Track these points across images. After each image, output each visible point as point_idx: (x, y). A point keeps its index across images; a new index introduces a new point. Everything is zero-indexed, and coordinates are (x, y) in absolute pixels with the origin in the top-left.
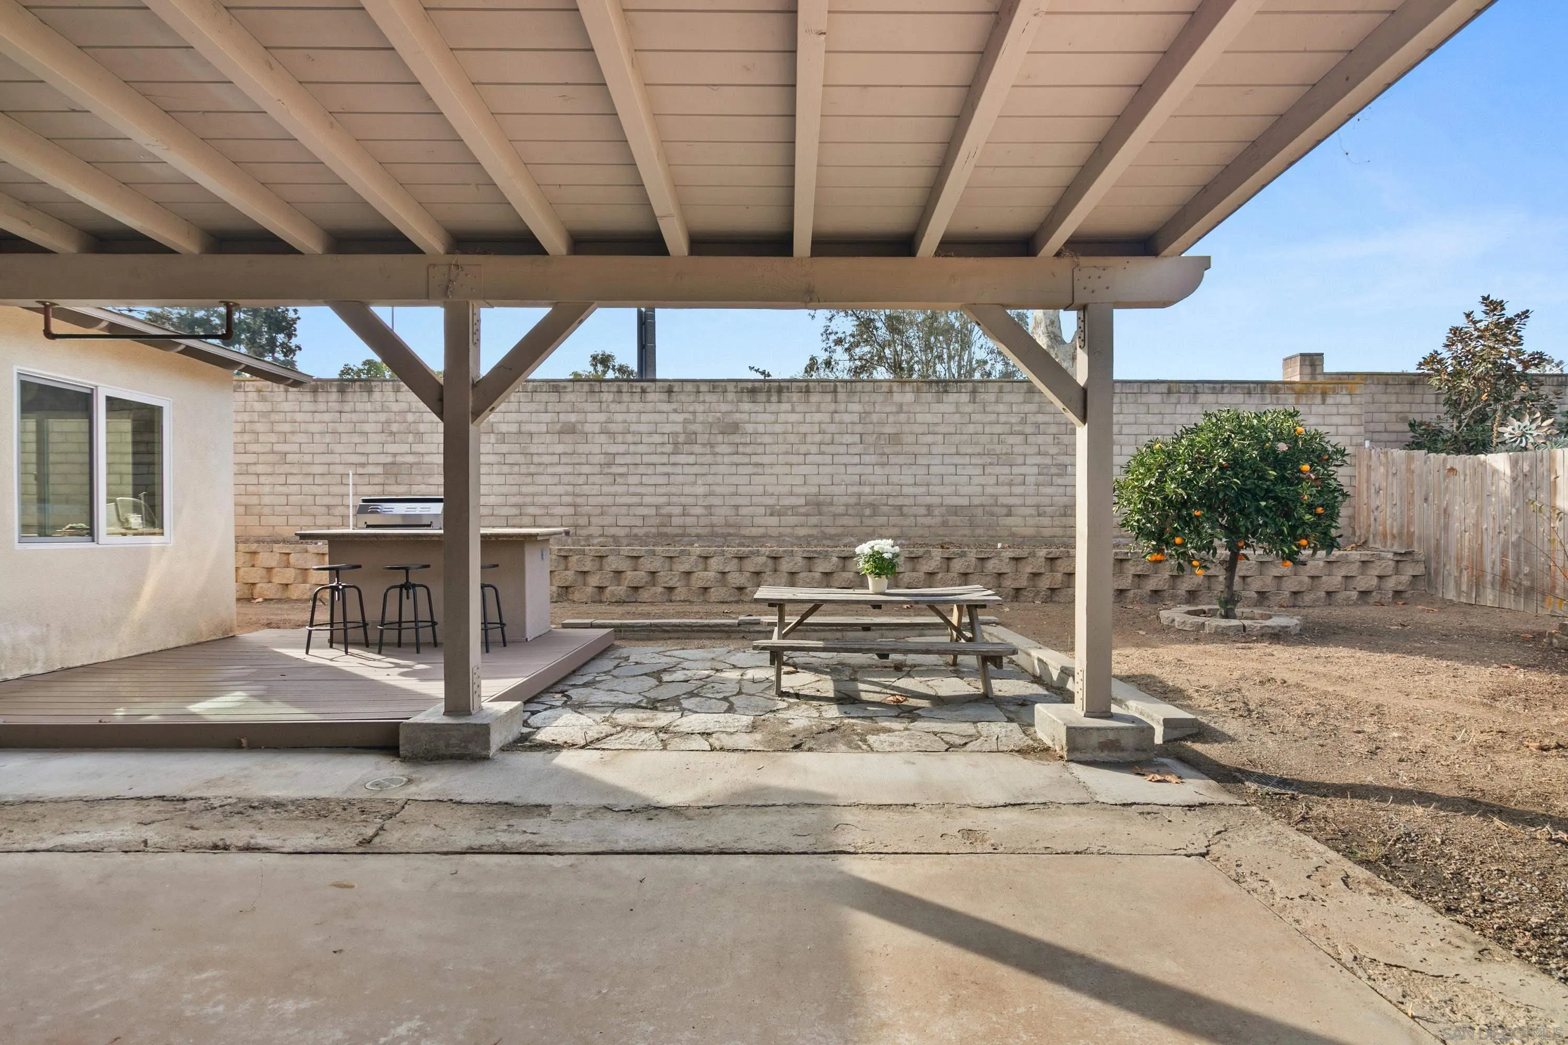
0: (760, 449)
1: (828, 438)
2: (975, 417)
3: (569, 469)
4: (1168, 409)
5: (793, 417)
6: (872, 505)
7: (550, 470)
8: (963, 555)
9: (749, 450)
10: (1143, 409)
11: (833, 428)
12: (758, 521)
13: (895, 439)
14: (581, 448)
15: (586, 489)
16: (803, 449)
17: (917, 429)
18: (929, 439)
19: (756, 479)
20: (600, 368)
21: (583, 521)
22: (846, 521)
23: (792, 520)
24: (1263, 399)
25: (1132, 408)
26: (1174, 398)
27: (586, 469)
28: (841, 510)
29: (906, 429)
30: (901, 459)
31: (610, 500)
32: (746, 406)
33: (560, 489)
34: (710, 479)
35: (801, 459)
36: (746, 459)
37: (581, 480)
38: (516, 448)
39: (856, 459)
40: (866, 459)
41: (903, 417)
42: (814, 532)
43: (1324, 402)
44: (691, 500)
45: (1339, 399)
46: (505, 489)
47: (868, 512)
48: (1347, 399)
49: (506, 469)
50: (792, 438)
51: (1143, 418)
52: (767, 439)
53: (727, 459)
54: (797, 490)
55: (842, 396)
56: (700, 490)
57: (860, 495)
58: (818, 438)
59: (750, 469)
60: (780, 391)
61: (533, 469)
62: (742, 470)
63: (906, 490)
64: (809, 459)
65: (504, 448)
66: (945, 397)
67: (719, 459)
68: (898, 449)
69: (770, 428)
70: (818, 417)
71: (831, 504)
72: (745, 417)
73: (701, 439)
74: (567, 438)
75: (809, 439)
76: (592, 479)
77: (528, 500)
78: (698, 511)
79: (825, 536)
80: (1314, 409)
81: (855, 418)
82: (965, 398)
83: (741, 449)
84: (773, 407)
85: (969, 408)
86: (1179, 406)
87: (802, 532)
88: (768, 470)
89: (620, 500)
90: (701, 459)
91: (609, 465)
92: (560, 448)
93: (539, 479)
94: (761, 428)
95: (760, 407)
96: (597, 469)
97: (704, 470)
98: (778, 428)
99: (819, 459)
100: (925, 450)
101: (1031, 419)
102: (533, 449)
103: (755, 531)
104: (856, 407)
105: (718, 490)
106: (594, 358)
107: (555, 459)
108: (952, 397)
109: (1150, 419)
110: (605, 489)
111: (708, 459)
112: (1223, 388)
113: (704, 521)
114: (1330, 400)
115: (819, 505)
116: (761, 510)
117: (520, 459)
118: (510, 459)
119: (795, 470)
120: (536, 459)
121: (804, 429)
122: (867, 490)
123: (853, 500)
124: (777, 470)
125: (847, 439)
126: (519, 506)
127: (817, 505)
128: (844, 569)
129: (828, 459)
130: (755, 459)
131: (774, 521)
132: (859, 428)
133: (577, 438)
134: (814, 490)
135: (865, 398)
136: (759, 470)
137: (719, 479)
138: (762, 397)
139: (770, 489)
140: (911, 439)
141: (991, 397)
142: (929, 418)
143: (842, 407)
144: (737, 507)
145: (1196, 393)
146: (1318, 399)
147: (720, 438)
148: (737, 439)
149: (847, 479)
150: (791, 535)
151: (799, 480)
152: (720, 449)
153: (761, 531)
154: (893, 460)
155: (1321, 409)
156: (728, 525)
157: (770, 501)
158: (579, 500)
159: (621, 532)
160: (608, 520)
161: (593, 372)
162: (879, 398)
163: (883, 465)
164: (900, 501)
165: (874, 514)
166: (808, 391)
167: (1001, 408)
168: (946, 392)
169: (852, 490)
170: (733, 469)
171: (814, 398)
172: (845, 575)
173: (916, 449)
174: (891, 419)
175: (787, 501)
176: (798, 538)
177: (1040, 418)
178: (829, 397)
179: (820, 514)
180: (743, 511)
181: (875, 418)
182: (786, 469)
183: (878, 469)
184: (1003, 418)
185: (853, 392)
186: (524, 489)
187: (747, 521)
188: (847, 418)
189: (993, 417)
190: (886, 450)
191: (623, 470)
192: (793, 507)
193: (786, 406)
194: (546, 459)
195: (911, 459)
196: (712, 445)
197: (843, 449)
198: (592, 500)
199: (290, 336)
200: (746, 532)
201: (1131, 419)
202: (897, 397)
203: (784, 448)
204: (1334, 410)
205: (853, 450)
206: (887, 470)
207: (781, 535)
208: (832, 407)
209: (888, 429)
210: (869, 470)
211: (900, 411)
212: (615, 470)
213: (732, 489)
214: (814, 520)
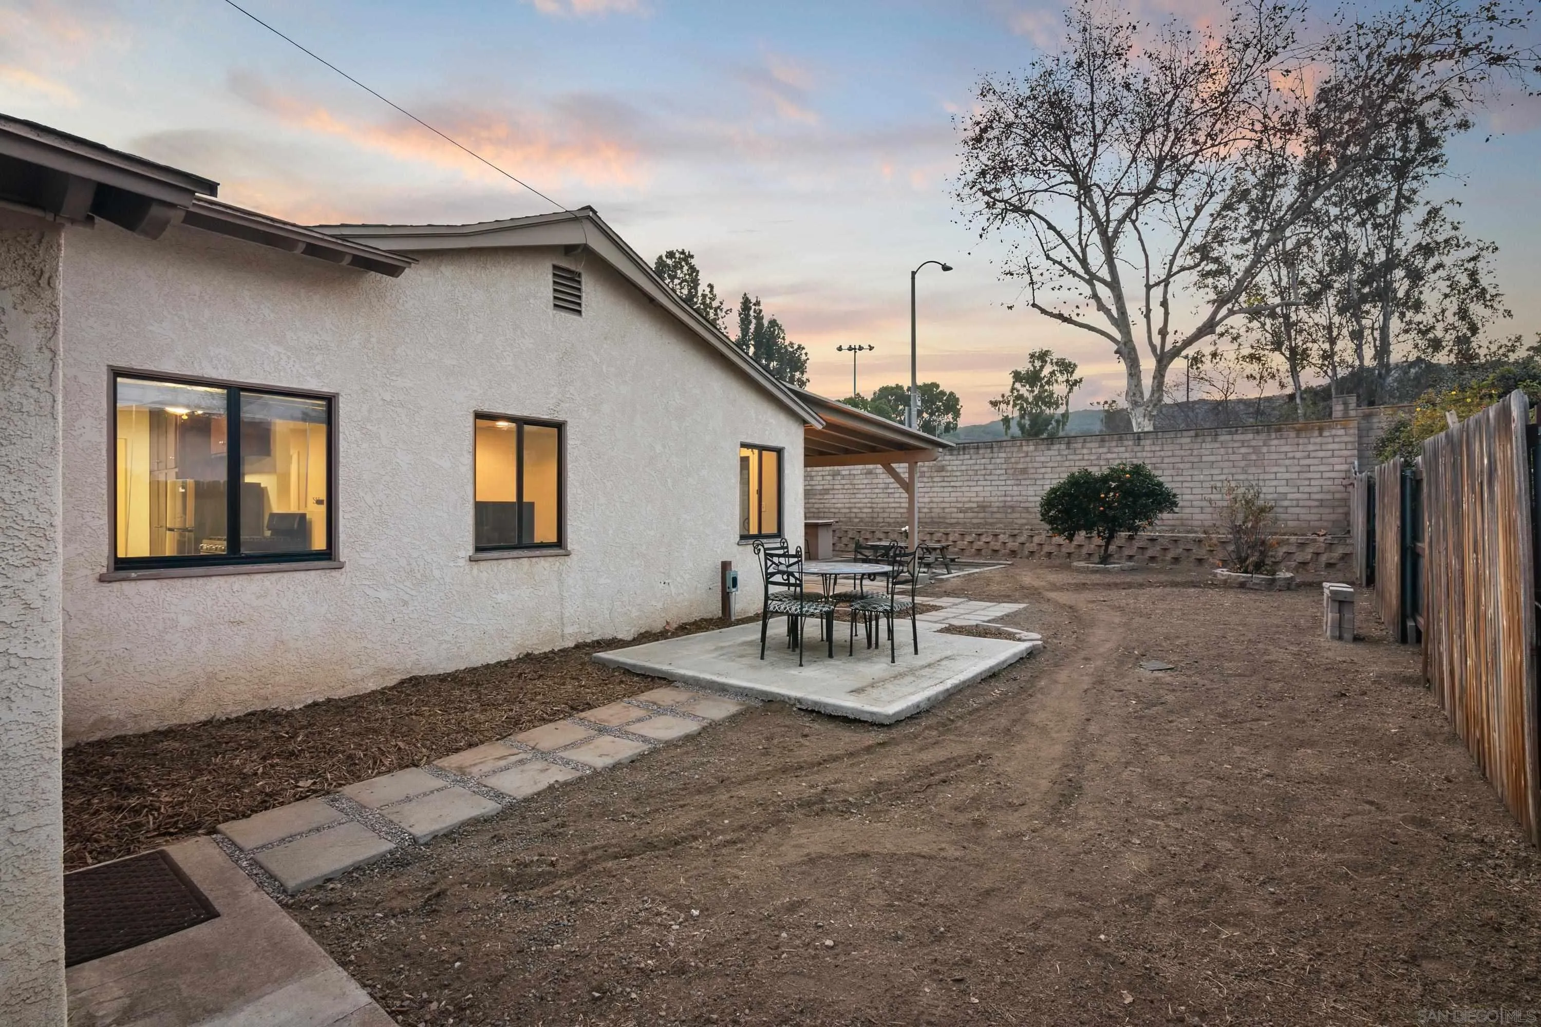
0: (955, 479)
1: (988, 472)
2: (1070, 457)
3: (869, 491)
4: (1196, 446)
5: (972, 462)
6: (1012, 507)
7: (862, 491)
8: (1040, 534)
9: (949, 479)
10: (1178, 447)
11: (990, 467)
12: (953, 515)
13: (1024, 471)
14: (875, 481)
15: (877, 500)
16: (976, 478)
17: (1036, 465)
18: (1043, 470)
19: (953, 494)
20: (1038, 364)
21: (875, 515)
22: (998, 515)
23: (970, 515)
24: (1270, 435)
25: (1171, 447)
26: (1199, 440)
27: (877, 491)
28: (995, 510)
29: (1030, 465)
30: (1028, 482)
31: (886, 505)
32: (948, 458)
33: (866, 500)
34: (931, 494)
35: (974, 483)
36: (947, 484)
37: (875, 496)
38: (848, 482)
39: (1003, 483)
40: (1009, 482)
41: (1028, 459)
42: (982, 521)
43: (1321, 435)
44: (923, 505)
45: (1334, 432)
46: (845, 501)
47: (1009, 511)
48: (1342, 432)
49: (844, 491)
50: (970, 473)
51: (1177, 453)
52: (958, 474)
53: (939, 484)
54: (973, 499)
55: (995, 450)
56: (927, 500)
57: (1005, 502)
58: (983, 472)
59: (950, 489)
60: (964, 448)
61: (855, 491)
62: (946, 490)
63: (1030, 499)
64: (979, 483)
65: (843, 482)
66: (1052, 447)
67: (935, 484)
68: (1026, 476)
69: (959, 468)
70: (983, 461)
71: (990, 507)
72: (947, 463)
73: (927, 475)
74: (868, 476)
75: (979, 473)
76: (879, 495)
77: (852, 505)
78: (926, 510)
79: (986, 524)
80: (1312, 440)
81: (1003, 461)
82: (1063, 447)
83: (946, 479)
84: (961, 457)
85: (1066, 452)
86: (1204, 445)
87: (975, 521)
88: (958, 489)
89: (891, 505)
90: (927, 485)
91: (886, 488)
92: (866, 481)
93: (858, 496)
94: (955, 468)
95: (954, 458)
96: (881, 491)
97: (929, 490)
98: (964, 468)
99: (984, 483)
100: (1041, 476)
101: (1103, 456)
102: (855, 482)
103: (953, 521)
104: (1003, 455)
105: (934, 500)
106: (1032, 356)
107: (864, 486)
108: (1056, 447)
109: (1182, 453)
110: (885, 500)
111: (931, 484)
112: (1237, 431)
113: (928, 516)
114: (1326, 433)
115: (984, 507)
116: (955, 510)
117: (851, 487)
118: (846, 487)
119: (973, 489)
120: (857, 487)
121: (976, 467)
122: (1009, 499)
123: (1002, 504)
124: (964, 489)
125: (998, 472)
126: (850, 508)
127: (983, 507)
128: (979, 540)
129: (989, 483)
130: (952, 484)
131: (962, 515)
132: (1004, 466)
133: (874, 476)
134: (982, 499)
135: (1008, 450)
136: (955, 489)
137: (935, 495)
138: (955, 452)
139: (959, 499)
140: (1033, 471)
141: (1080, 445)
142: (1043, 459)
143: (996, 455)
144: (944, 508)
145: (1216, 435)
146: (1316, 433)
147: (935, 474)
148: (944, 474)
149: (999, 493)
150: (970, 523)
151: (974, 495)
152: (936, 479)
153: (954, 521)
154: (1023, 482)
155: (1319, 440)
156: (939, 518)
157: (960, 505)
158: (874, 505)
159: (892, 521)
160: (886, 515)
161: (1032, 368)
162: (1016, 449)
163: (1017, 485)
164: (1027, 505)
165: (1013, 512)
166: (978, 448)
167: (1085, 451)
168: (1052, 444)
169: (1000, 499)
170: (942, 490)
171: (981, 451)
172: (979, 543)
173: (1036, 476)
174: (1022, 460)
175: (967, 506)
176: (974, 524)
177: (1109, 456)
178: (989, 450)
179: (984, 512)
180: (947, 510)
181: (1013, 460)
182: (967, 489)
183: (1015, 488)
184: (1086, 457)
185: (1001, 447)
186: (852, 501)
187: (949, 516)
188: (998, 461)
189: (1080, 457)
190: (1020, 477)
191: (892, 491)
192: (972, 508)
193: (967, 457)
194: (861, 486)
195: (1033, 482)
196: (932, 477)
197: (996, 477)
198: (879, 506)
199: (802, 373)
200: (948, 521)
201: (1170, 453)
202: (1025, 448)
203: (966, 478)
204: (1330, 440)
205: (1002, 478)
206: (1020, 488)
207: (965, 523)
208: (991, 455)
209: (1020, 466)
210: (1010, 488)
211: (1027, 456)
212: (890, 491)
213: (941, 499)
214: (981, 515)
